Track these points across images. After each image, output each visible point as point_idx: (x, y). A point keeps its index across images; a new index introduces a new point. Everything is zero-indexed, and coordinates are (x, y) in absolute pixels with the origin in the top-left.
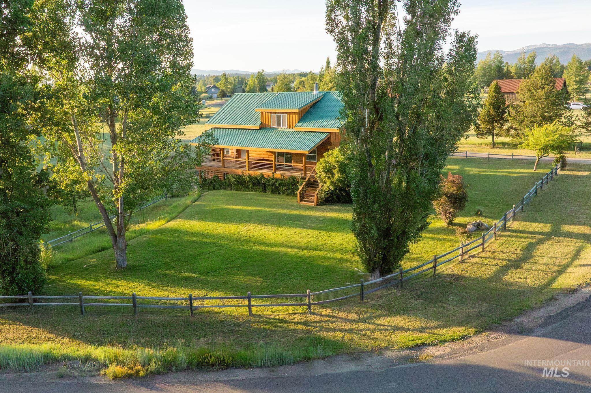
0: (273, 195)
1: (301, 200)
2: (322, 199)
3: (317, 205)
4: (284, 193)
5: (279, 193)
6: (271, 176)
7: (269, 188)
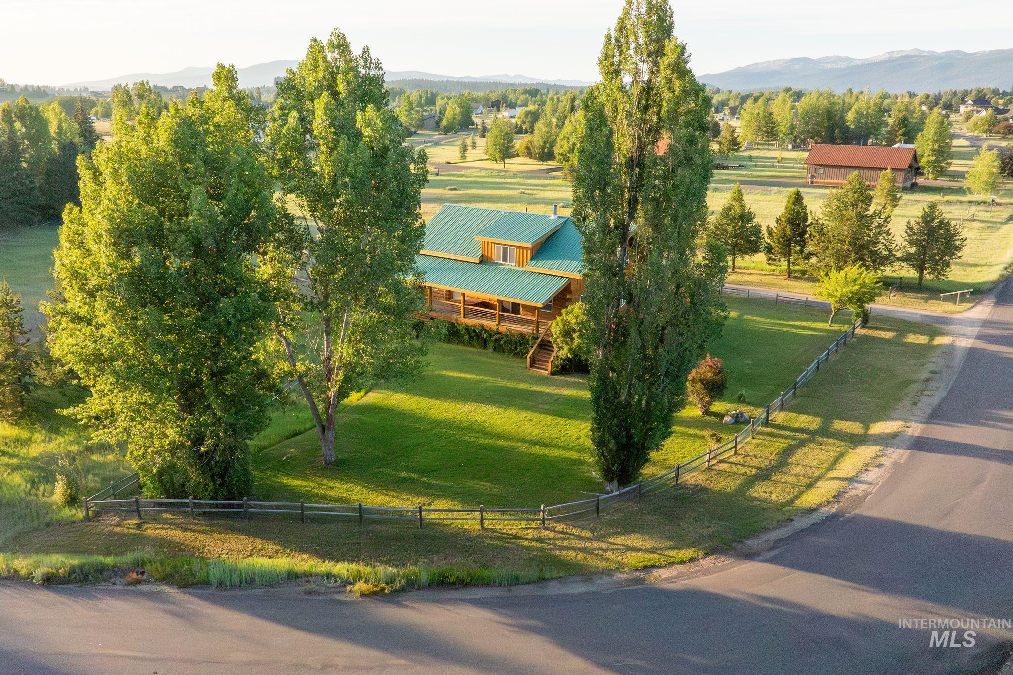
0: (496, 355)
1: (531, 366)
2: (557, 367)
3: (551, 374)
4: (509, 352)
5: (504, 352)
6: (494, 328)
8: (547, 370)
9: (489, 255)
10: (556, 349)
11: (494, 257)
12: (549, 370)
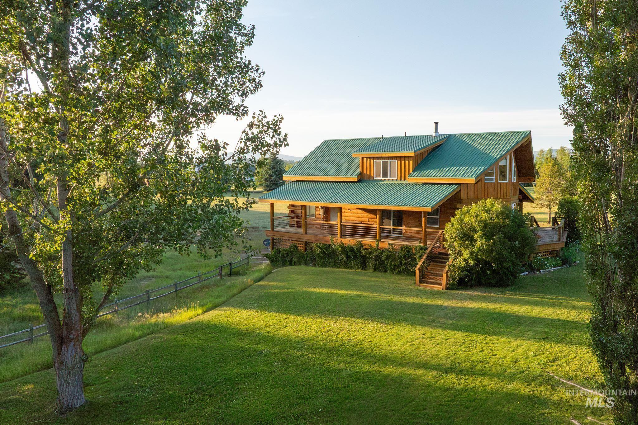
0: (376, 274)
1: (421, 281)
2: (454, 279)
3: (447, 289)
4: (393, 270)
5: (386, 271)
6: (374, 245)
7: (371, 264)
8: (440, 284)
9: (368, 173)
10: (451, 257)
11: (373, 174)
12: (444, 283)
